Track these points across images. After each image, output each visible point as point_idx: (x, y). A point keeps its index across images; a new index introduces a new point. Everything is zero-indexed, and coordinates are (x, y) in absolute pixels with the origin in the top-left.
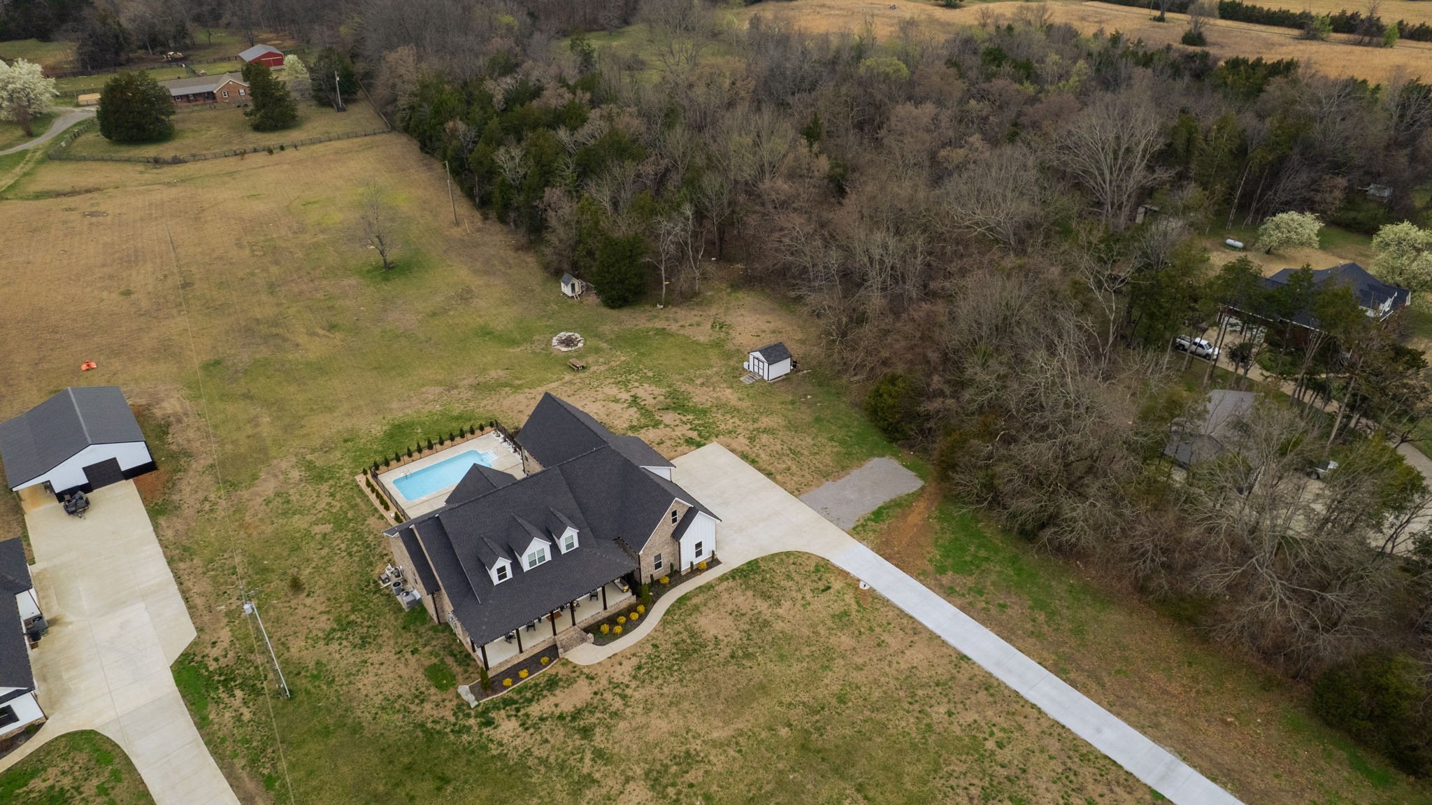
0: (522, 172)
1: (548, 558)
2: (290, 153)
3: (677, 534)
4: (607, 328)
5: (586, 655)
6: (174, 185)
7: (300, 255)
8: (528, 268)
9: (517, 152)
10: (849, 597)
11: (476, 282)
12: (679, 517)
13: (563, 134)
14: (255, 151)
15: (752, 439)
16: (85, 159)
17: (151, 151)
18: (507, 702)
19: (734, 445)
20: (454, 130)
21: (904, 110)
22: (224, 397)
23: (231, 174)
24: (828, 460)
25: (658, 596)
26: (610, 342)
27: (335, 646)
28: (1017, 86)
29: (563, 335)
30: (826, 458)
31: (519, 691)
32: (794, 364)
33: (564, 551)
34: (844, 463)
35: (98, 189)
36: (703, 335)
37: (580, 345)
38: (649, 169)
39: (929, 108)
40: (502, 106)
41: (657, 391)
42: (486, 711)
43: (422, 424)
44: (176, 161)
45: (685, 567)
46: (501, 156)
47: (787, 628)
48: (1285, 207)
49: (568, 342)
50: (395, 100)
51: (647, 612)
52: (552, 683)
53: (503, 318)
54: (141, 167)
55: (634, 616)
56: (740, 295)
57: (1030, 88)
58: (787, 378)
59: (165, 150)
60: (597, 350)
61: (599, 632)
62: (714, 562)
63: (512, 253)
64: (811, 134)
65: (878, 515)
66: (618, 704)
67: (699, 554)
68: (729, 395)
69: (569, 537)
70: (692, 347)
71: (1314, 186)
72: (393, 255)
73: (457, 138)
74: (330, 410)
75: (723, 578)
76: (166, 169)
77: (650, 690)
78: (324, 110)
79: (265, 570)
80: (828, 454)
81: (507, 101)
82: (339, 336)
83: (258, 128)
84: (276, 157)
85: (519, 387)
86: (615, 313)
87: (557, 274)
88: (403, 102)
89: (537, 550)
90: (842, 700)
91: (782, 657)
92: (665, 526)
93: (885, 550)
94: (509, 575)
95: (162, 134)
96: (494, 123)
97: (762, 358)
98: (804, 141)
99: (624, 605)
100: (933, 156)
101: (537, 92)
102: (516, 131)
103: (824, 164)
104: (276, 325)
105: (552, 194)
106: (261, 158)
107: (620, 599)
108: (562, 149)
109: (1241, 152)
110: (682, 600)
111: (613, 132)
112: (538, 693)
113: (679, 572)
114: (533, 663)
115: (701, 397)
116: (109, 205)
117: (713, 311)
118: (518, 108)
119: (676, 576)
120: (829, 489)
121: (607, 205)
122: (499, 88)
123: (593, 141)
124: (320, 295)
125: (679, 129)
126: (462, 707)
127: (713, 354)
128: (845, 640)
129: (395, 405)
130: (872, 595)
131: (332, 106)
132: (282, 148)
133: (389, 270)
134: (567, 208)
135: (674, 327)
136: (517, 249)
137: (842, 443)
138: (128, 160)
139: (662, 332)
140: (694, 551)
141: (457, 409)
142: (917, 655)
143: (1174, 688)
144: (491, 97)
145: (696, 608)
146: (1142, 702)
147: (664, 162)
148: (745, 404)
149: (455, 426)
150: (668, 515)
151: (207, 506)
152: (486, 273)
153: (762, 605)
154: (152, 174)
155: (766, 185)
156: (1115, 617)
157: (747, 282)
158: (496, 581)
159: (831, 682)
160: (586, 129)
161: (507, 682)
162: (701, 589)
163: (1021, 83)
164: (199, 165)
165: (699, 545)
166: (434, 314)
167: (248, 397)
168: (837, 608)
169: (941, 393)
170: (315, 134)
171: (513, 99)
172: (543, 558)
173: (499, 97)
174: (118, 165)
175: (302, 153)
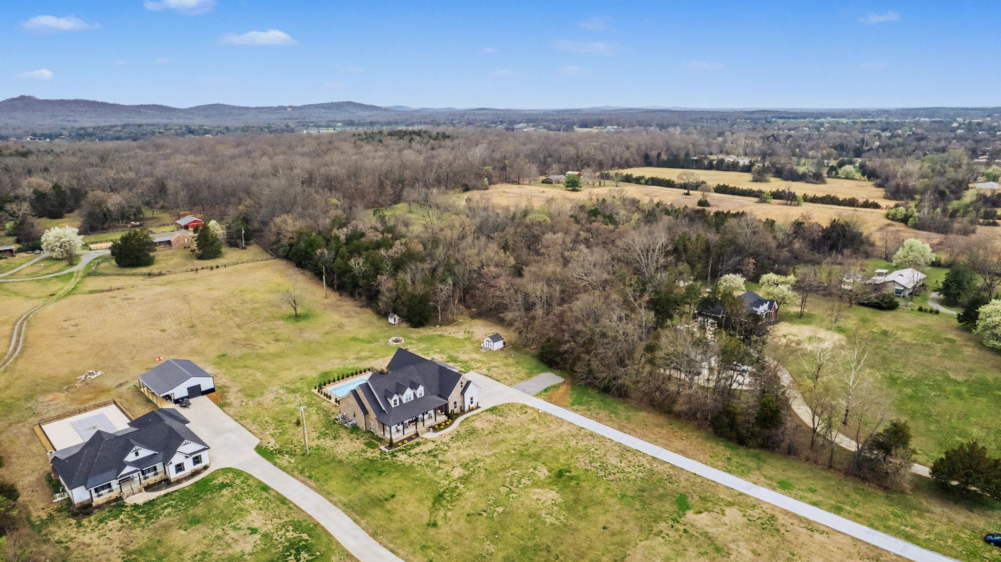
0: (364, 269)
1: (412, 399)
2: (221, 269)
3: (463, 393)
4: (413, 335)
5: (431, 435)
6: (164, 285)
7: (247, 312)
8: (368, 315)
9: (361, 261)
10: (536, 415)
11: (345, 321)
12: (464, 385)
13: (382, 252)
14: (203, 268)
15: (488, 370)
16: (108, 275)
17: (145, 270)
18: (400, 450)
19: (481, 372)
20: (322, 253)
21: (549, 236)
22: (233, 367)
23: (193, 279)
24: (524, 375)
25: (456, 418)
26: (417, 340)
27: (322, 440)
28: (606, 226)
29: (394, 338)
30: (523, 374)
31: (405, 447)
32: (504, 343)
33: (418, 397)
34: (530, 375)
35: (122, 288)
36: (461, 335)
37: (403, 342)
38: (427, 266)
39: (560, 235)
40: (344, 241)
41: (443, 356)
42: (393, 453)
43: (336, 372)
44: (160, 274)
45: (467, 408)
46: (352, 262)
47: (510, 424)
48: (728, 272)
49: (396, 341)
50: (279, 241)
51: (453, 422)
52: (418, 444)
53: (363, 333)
54: (141, 278)
55: (448, 423)
56: (476, 321)
57: (611, 227)
58: (502, 349)
59: (153, 269)
60: (411, 343)
61: (435, 429)
62: (478, 407)
63: (359, 309)
64: (505, 248)
65: (546, 390)
66: (446, 448)
67: (472, 403)
68: (476, 356)
69: (421, 390)
70: (456, 340)
71: (740, 263)
72: (300, 311)
73: (324, 257)
74: (289, 369)
75: (482, 412)
76: (156, 278)
77: (458, 444)
78: (233, 249)
79: (281, 421)
80: (523, 373)
81: (347, 239)
82: (282, 344)
83: (200, 258)
84: (215, 271)
85: (377, 358)
86: (416, 329)
87: (385, 315)
88: (285, 242)
89: (408, 394)
90: (535, 442)
91: (509, 432)
92: (458, 389)
93: (550, 400)
94: (398, 404)
95: (149, 262)
96: (344, 249)
97: (490, 340)
98: (502, 251)
99: (443, 420)
100: (562, 254)
101: (363, 235)
102: (356, 251)
103: (512, 261)
104: (248, 340)
105: (381, 278)
106: (206, 272)
107: (442, 418)
108: (382, 259)
109: (707, 250)
110: (466, 419)
111: (408, 250)
112: (413, 447)
113: (464, 411)
114: (410, 439)
115: (463, 357)
116: (136, 294)
117: (464, 327)
118: (355, 242)
119: (463, 412)
120: (524, 384)
121: (410, 282)
122: (342, 234)
123: (396, 255)
124: (265, 328)
125: (441, 247)
126: (382, 452)
127: (467, 344)
128: (534, 426)
129: (320, 367)
130: (545, 414)
131: (238, 247)
132: (217, 267)
133: (297, 317)
134: (390, 284)
135: (446, 334)
136: (361, 307)
137: (529, 369)
138: (134, 275)
139: (441, 336)
140: (470, 401)
141: (350, 367)
142: (564, 429)
143: (664, 431)
144: (338, 238)
145: (473, 421)
146: (651, 436)
147: (434, 263)
148: (484, 359)
149: (350, 372)
150: (459, 384)
151: (244, 404)
152: (348, 317)
153: (500, 419)
154: (149, 281)
155: (486, 269)
156: (643, 414)
157: (479, 315)
158: (393, 406)
159: (531, 437)
160: (394, 249)
161: (400, 444)
162: (474, 415)
163: (607, 225)
164: (173, 276)
165: (472, 399)
166: (327, 333)
167: (245, 366)
168: (532, 418)
169: (569, 341)
170: (233, 260)
171: (349, 239)
172: (410, 398)
173: (343, 237)
174: (130, 277)
175: (229, 269)
